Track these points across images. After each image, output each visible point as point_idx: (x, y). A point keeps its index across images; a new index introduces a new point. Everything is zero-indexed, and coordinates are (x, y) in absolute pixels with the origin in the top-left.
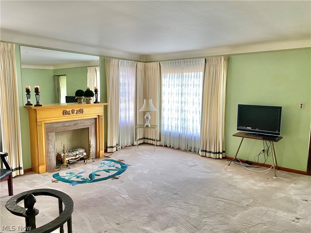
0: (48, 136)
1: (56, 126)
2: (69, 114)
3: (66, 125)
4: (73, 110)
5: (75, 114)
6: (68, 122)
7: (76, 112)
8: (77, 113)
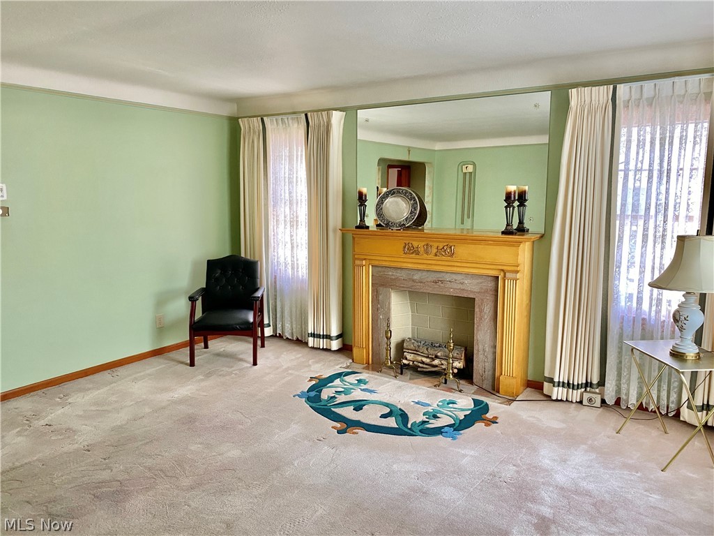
0: (377, 292)
1: (392, 275)
2: (418, 253)
3: (415, 277)
4: (427, 245)
5: (431, 256)
6: (419, 273)
7: (435, 251)
8: (436, 255)
